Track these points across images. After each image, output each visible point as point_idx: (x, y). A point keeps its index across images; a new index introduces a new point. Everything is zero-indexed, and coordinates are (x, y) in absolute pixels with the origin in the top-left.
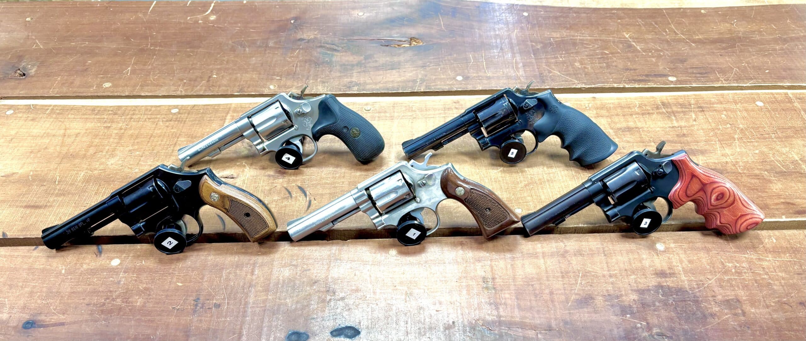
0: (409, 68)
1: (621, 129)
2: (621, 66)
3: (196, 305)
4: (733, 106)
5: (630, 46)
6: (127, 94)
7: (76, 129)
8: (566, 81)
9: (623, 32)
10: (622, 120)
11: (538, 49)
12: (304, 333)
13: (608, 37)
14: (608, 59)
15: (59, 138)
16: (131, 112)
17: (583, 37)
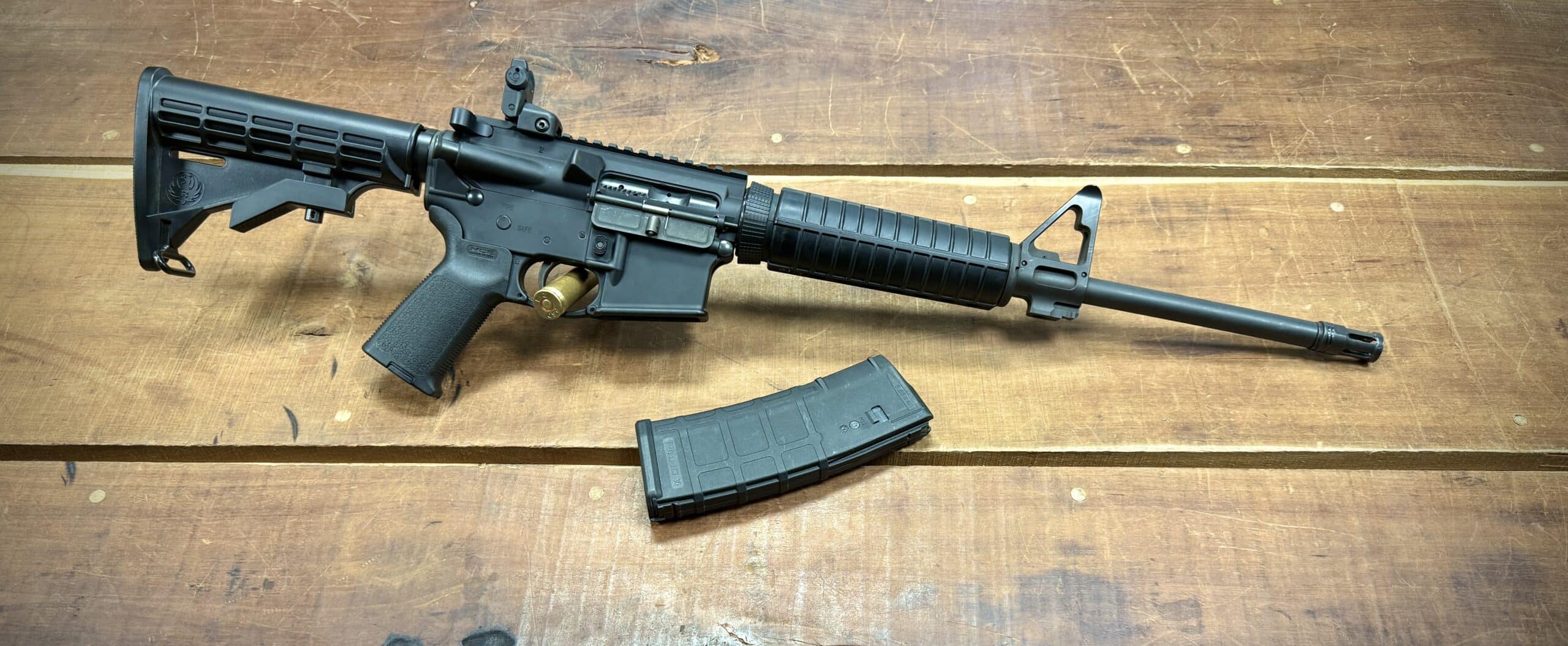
0: (684, 112)
3: (233, 582)
4: (1286, 211)
5: (1119, 73)
7: (47, 227)
8: (977, 150)
9: (1113, 42)
11: (938, 78)
12: (415, 640)
13: (1080, 53)
14: (1069, 104)
15: (16, 245)
17: (1032, 51)
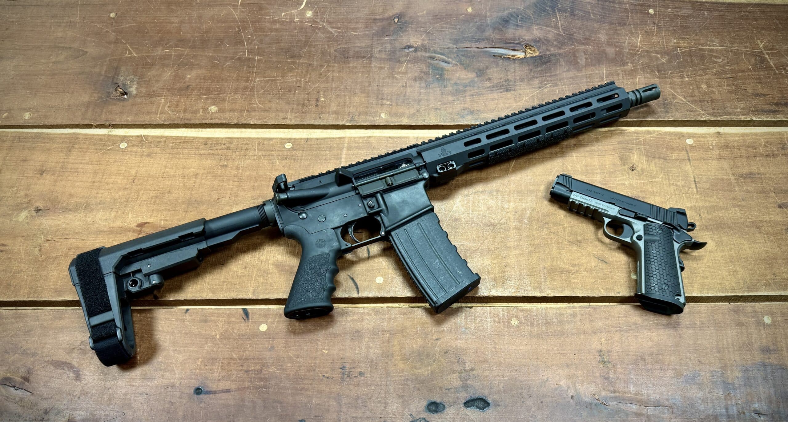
0: (525, 89)
1: (742, 175)
2: (750, 91)
3: (343, 374)
5: (763, 60)
6: (235, 122)
7: (194, 168)
8: (691, 111)
9: (757, 39)
10: (745, 163)
11: (663, 63)
12: (441, 403)
13: (740, 47)
14: (737, 80)
15: (180, 179)
16: (244, 147)
17: (713, 46)
